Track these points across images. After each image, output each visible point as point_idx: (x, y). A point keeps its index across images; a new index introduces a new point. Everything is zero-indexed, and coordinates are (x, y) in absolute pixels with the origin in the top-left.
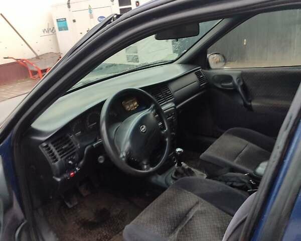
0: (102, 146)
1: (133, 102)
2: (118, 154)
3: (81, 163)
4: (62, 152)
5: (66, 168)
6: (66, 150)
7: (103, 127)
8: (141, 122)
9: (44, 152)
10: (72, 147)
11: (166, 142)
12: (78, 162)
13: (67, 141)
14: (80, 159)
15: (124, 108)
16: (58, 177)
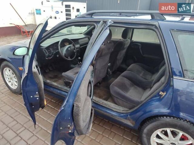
0: (59, 52)
1: (67, 43)
2: (63, 54)
3: (53, 56)
4: (48, 52)
5: (49, 56)
6: (49, 52)
7: (59, 47)
8: (69, 47)
9: (44, 51)
10: (51, 51)
11: (75, 54)
12: (52, 55)
13: (49, 50)
14: (53, 55)
15: (65, 44)
16: (47, 58)
